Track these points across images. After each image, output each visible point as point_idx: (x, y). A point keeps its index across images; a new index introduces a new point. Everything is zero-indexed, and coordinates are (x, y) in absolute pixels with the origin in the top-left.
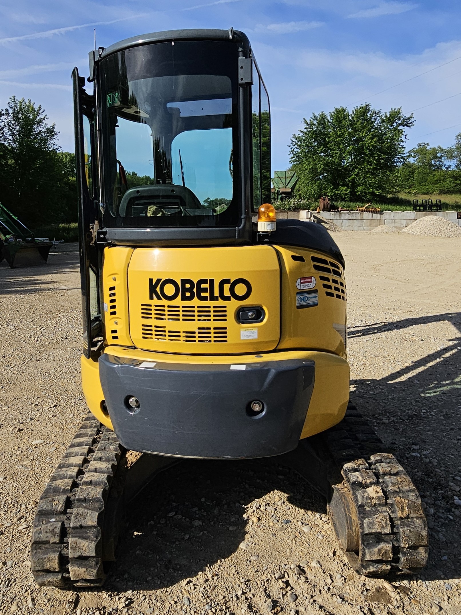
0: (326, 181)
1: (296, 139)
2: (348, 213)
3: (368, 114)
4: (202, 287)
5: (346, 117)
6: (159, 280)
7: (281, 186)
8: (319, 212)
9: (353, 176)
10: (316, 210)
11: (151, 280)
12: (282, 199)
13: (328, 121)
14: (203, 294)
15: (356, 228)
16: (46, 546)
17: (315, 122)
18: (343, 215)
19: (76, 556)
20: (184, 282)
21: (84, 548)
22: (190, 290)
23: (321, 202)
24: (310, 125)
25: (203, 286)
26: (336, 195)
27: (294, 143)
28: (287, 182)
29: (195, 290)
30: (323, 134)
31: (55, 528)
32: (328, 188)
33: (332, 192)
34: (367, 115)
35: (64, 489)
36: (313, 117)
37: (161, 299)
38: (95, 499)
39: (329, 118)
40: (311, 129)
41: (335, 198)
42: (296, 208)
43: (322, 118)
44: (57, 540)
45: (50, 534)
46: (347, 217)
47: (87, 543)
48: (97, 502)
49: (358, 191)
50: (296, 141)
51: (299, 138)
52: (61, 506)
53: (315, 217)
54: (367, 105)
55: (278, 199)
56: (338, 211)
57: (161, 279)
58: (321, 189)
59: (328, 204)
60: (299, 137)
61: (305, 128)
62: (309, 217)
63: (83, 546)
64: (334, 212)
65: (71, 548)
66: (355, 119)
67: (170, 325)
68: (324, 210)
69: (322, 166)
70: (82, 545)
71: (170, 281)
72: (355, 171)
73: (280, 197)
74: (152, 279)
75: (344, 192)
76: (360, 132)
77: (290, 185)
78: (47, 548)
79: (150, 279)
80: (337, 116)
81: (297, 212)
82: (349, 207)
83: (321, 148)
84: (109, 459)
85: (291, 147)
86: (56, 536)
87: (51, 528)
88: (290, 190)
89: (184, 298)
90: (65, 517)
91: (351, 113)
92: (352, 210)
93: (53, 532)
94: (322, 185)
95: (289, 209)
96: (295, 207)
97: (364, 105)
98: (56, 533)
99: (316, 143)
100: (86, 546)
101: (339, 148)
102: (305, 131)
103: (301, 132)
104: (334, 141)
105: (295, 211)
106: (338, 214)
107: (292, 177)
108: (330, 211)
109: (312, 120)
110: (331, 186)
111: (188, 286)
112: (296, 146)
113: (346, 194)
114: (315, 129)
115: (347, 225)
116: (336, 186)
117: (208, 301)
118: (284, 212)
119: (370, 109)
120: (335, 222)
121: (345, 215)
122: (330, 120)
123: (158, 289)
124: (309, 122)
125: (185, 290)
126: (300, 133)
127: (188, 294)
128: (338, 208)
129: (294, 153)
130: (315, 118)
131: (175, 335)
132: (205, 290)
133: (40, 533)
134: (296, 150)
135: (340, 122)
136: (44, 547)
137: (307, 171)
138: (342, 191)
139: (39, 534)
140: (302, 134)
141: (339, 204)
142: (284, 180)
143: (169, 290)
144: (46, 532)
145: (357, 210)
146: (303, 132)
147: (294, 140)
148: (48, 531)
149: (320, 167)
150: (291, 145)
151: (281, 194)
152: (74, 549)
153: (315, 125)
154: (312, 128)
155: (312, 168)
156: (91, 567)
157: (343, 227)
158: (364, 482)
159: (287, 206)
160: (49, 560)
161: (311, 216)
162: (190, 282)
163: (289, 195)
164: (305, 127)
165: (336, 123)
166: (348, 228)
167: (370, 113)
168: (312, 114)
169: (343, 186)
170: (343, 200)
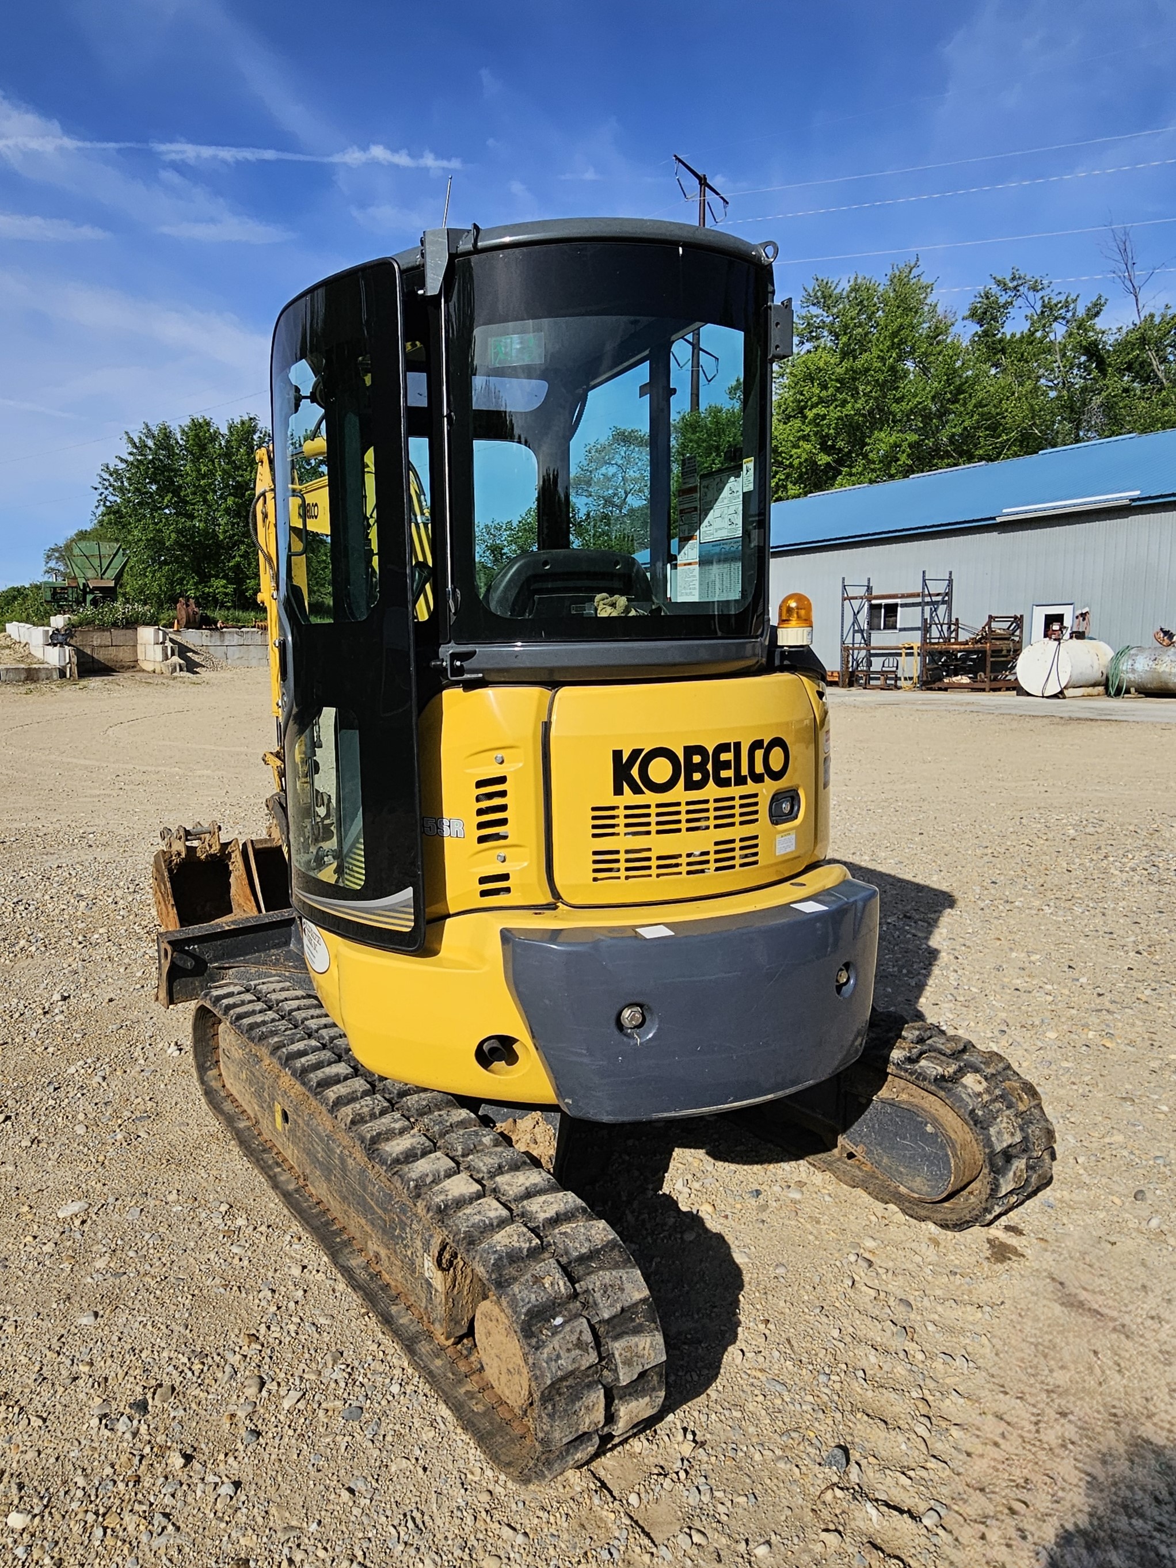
0: (182, 568)
1: (111, 475)
2: (237, 633)
3: (255, 437)
4: (722, 759)
5: (214, 437)
6: (636, 753)
7: (90, 574)
8: (178, 631)
9: (237, 559)
10: (171, 626)
11: (617, 754)
12: (95, 603)
13: (177, 443)
14: (724, 774)
15: (254, 663)
16: (568, 1383)
17: (150, 443)
18: (227, 637)
19: (635, 1377)
20: (689, 751)
21: (646, 1352)
22: (701, 767)
23: (181, 611)
24: (141, 448)
25: (724, 757)
26: (205, 596)
27: (107, 484)
28: (104, 567)
29: (710, 767)
30: (167, 468)
31: (581, 1332)
32: (188, 582)
33: (197, 589)
34: (252, 439)
35: (529, 1249)
36: (145, 431)
37: (643, 793)
38: (606, 1246)
39: (179, 436)
40: (142, 455)
41: (207, 601)
42: (128, 623)
43: (165, 434)
44: (593, 1357)
45: (578, 1352)
46: (236, 639)
47: (648, 1340)
48: (612, 1249)
49: (247, 590)
50: (112, 480)
51: (116, 473)
52: (561, 1283)
53: (171, 640)
54: (251, 419)
55: (85, 601)
56: (217, 629)
57: (642, 750)
58: (172, 583)
59: (195, 614)
60: (117, 470)
61: (131, 454)
62: (161, 640)
63: (644, 1348)
64: (210, 629)
65: (624, 1363)
66: (234, 444)
67: (660, 845)
68: (187, 627)
69: (173, 535)
70: (641, 1347)
71: (660, 752)
72: (240, 550)
73: (89, 597)
74: (621, 752)
75: (221, 589)
76: (246, 470)
77: (112, 573)
78: (571, 1387)
79: (614, 752)
80: (197, 435)
81: (130, 631)
82: (238, 621)
83: (168, 498)
84: (516, 1165)
85: (100, 491)
86: (591, 1350)
87: (574, 1338)
88: (112, 584)
89: (690, 785)
90: (578, 1303)
91: (224, 430)
92: (244, 627)
93: (580, 1345)
94: (174, 575)
95: (115, 625)
96: (127, 619)
97: (246, 418)
98: (587, 1344)
99: (154, 487)
100: (647, 1346)
101: (205, 501)
102: (131, 458)
103: (122, 460)
104: (194, 486)
105: (127, 629)
106: (217, 634)
107: (115, 555)
108: (199, 628)
109: (144, 438)
110: (193, 578)
111: (697, 759)
112: (111, 489)
113: (226, 594)
114: (150, 457)
115: (236, 657)
116: (204, 579)
117: (730, 785)
118: (104, 631)
119: (259, 427)
120: (212, 650)
121: (232, 637)
122: (181, 442)
123: (635, 772)
124: (137, 440)
125: (691, 768)
126: (118, 462)
127: (697, 776)
128: (216, 623)
129: (108, 504)
130: (150, 434)
131: (668, 862)
132: (726, 765)
133: (558, 1357)
134: (111, 498)
135: (203, 447)
136: (567, 1387)
137: (142, 544)
138: (217, 588)
139: (556, 1361)
140: (124, 466)
141: (217, 614)
142: (96, 563)
143: (660, 770)
144: (569, 1350)
145: (254, 627)
146: (126, 462)
147: (106, 476)
148: (570, 1346)
149: (170, 537)
150: (100, 486)
151: (92, 591)
152: (628, 1363)
153: (150, 449)
154: (145, 455)
155: (153, 539)
156: (654, 1389)
157: (229, 661)
158: (946, 1073)
159: (109, 618)
160: (587, 1408)
161: (164, 639)
162: (700, 750)
163: (109, 594)
164: (129, 450)
165: (196, 450)
166: (238, 662)
167: (258, 434)
168: (143, 426)
169: (217, 577)
170: (222, 606)
